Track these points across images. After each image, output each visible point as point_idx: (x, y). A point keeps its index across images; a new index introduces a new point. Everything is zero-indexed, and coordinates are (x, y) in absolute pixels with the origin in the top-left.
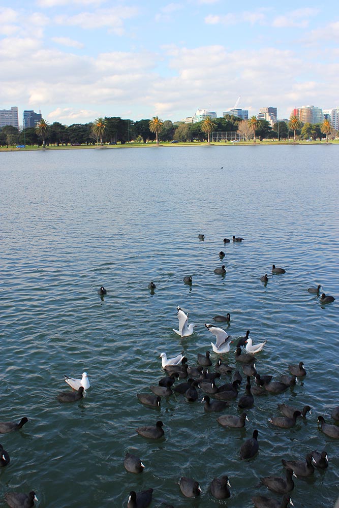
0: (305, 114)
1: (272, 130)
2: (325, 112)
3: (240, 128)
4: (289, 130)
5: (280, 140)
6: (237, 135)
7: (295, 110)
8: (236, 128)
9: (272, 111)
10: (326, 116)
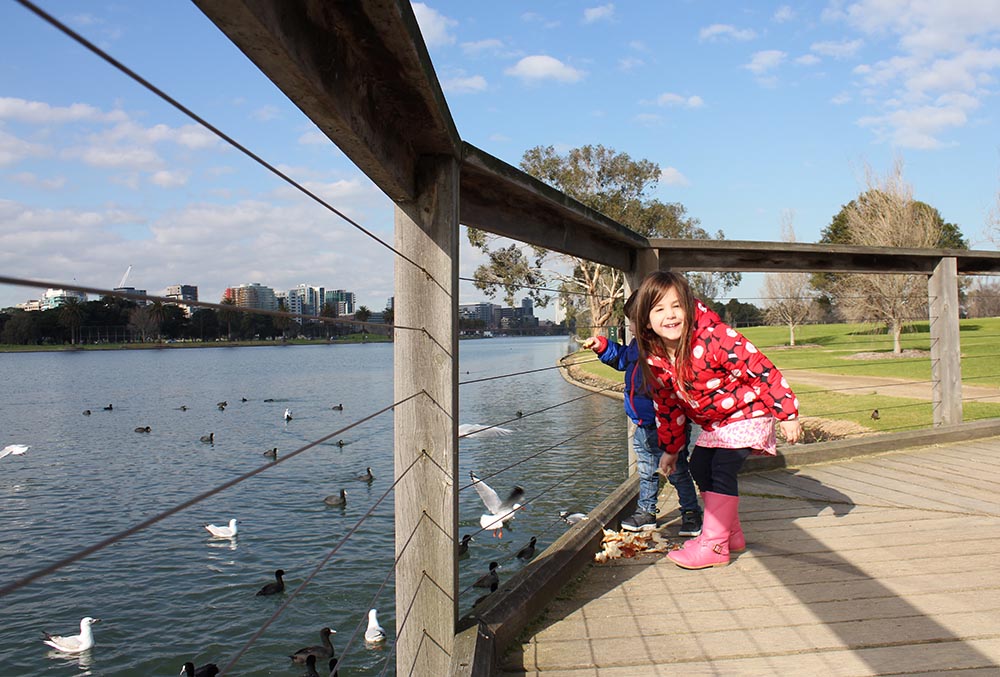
0: (245, 296)
1: (191, 323)
2: (278, 292)
3: (133, 319)
4: (220, 324)
5: (203, 341)
6: (128, 332)
7: (229, 290)
8: (126, 320)
9: (190, 291)
10: (281, 300)
